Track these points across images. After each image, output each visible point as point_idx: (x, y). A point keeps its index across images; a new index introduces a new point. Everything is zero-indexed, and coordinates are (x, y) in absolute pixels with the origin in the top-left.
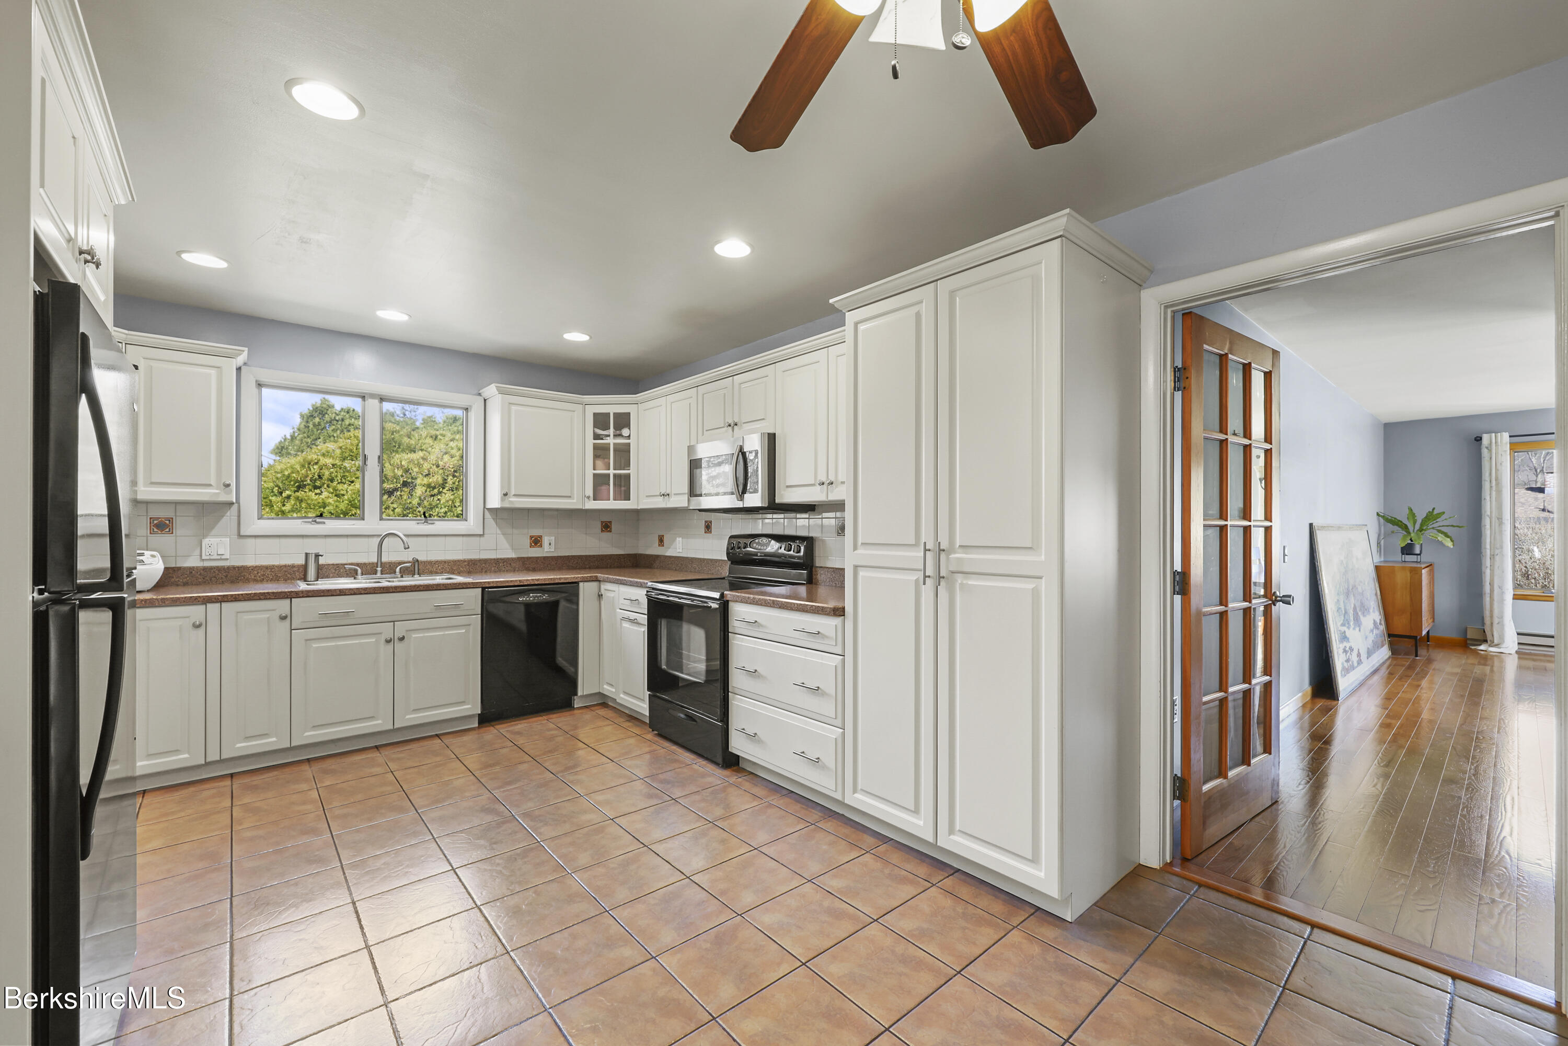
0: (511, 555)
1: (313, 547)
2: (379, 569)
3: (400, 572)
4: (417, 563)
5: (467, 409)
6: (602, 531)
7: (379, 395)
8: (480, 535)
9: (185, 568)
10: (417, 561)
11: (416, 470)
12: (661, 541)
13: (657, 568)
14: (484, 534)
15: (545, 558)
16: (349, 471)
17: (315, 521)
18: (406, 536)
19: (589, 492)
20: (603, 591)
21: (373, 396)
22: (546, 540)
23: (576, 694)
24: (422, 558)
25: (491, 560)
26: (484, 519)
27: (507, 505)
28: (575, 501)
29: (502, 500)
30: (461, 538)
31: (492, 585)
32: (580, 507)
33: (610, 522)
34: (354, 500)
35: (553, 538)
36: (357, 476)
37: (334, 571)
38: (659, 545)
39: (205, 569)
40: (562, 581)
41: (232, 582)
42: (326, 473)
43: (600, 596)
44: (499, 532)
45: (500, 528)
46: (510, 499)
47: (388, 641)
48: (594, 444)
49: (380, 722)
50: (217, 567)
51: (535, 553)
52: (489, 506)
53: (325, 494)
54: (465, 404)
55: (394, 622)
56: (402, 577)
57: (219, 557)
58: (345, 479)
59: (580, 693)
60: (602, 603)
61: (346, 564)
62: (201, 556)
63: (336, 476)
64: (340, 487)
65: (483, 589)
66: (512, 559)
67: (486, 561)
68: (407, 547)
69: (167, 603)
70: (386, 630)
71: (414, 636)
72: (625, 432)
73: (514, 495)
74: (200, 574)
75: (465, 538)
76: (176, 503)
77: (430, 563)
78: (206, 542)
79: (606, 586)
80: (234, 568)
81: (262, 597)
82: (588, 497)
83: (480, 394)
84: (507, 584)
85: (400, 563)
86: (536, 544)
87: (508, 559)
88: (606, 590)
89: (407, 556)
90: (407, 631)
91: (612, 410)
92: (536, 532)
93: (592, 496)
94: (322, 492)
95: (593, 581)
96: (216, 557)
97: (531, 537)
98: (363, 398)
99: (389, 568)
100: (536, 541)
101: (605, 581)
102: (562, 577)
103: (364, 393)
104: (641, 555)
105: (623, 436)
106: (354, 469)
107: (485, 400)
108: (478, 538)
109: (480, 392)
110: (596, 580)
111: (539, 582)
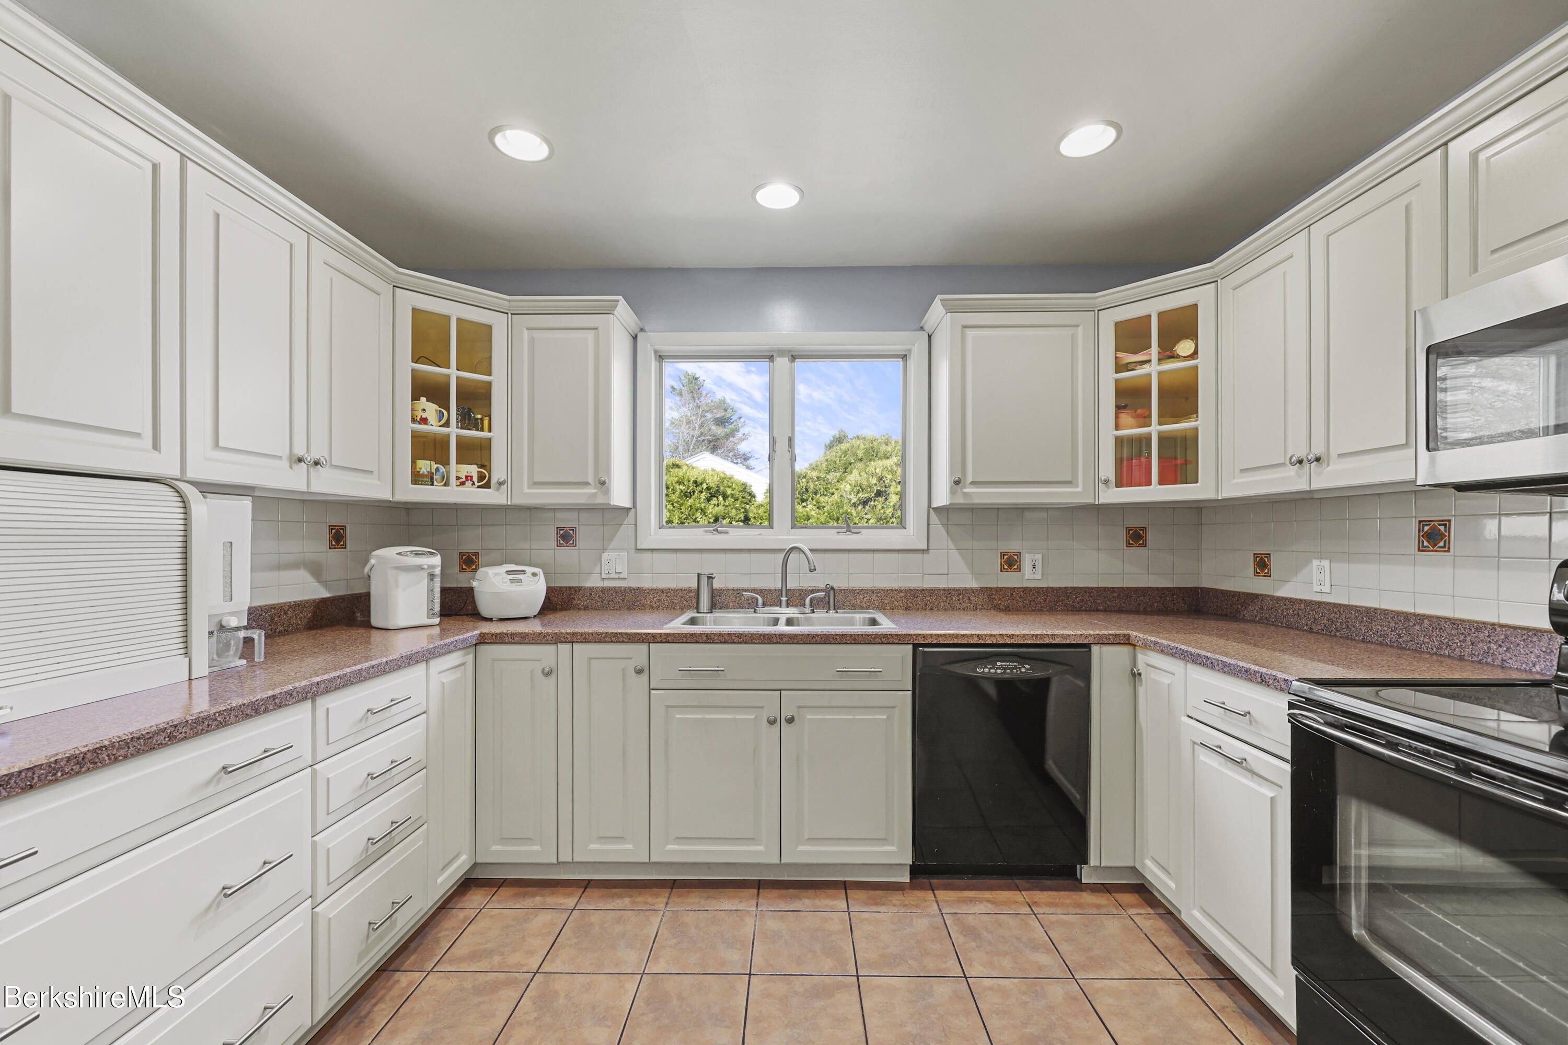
0: (972, 583)
1: (708, 565)
2: (784, 599)
3: (811, 605)
4: (832, 592)
5: (904, 357)
6: (1128, 545)
7: (789, 351)
8: (923, 551)
9: (585, 588)
10: (832, 588)
11: (890, 477)
12: (1262, 564)
13: (1252, 621)
14: (928, 549)
15: (1025, 590)
16: (830, 483)
17: (716, 530)
18: (811, 550)
19: (1108, 469)
20: (1141, 667)
21: (782, 353)
22: (1027, 561)
23: (1085, 861)
24: (839, 583)
25: (939, 590)
26: (928, 525)
27: (960, 500)
28: (1079, 489)
29: (953, 492)
30: (895, 555)
31: (929, 641)
32: (1091, 501)
33: (1144, 529)
34: (832, 512)
35: (1039, 557)
36: (837, 487)
37: (734, 599)
38: (1256, 574)
39: (603, 590)
40: (1057, 641)
41: (629, 609)
42: (811, 485)
43: (1135, 676)
44: (951, 545)
45: (953, 540)
46: (966, 490)
47: (772, 722)
48: (1117, 381)
49: (761, 848)
50: (615, 588)
51: (1009, 580)
52: (934, 505)
53: (810, 506)
54: (899, 348)
55: (780, 690)
56: (813, 612)
57: (617, 576)
58: (827, 491)
59: (1093, 861)
60: (1141, 690)
61: (746, 590)
62: (601, 574)
63: (820, 489)
64: (822, 499)
65: (916, 646)
66: (973, 590)
67: (931, 592)
68: (812, 568)
69: (516, 639)
70: (769, 704)
71: (808, 717)
72: (1184, 347)
73: (973, 483)
74: (599, 597)
75: (901, 555)
76: (580, 509)
77: (855, 593)
78: (605, 556)
79: (1145, 659)
80: (631, 589)
81: (613, 639)
82: (1106, 482)
83: (922, 329)
84: (956, 641)
85: (813, 591)
86: (1010, 566)
87: (966, 589)
88: (1148, 665)
89: (817, 582)
90: (800, 707)
91: (1153, 308)
92: (1013, 546)
93: (1112, 478)
94: (808, 505)
95: (1119, 643)
96: (614, 576)
97: (1003, 554)
98: (771, 358)
99: (796, 598)
100: (1011, 562)
101: (1146, 646)
102: (1057, 632)
103: (771, 351)
104: (1207, 591)
105: (1178, 357)
106: (836, 480)
107: (930, 337)
108: (919, 556)
109: (921, 325)
110: (1126, 641)
111: (1012, 641)
